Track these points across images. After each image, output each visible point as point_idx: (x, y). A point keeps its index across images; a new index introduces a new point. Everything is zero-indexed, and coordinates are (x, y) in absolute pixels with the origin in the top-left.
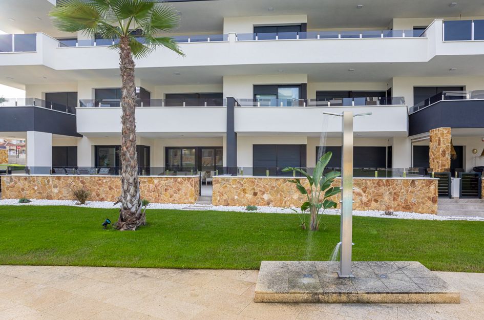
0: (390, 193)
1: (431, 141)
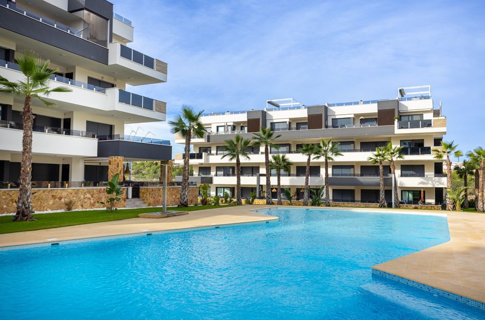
0: (105, 197)
1: (110, 164)
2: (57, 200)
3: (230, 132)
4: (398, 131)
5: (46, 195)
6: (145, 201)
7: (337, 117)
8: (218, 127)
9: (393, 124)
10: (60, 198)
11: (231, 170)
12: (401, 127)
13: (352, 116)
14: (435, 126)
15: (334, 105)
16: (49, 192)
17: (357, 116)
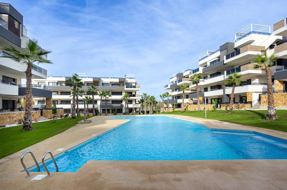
2: (11, 119)
3: (56, 85)
4: (126, 89)
5: (6, 116)
6: (46, 117)
7: (104, 82)
8: (49, 82)
9: (124, 86)
10: (13, 118)
11: (56, 102)
12: (126, 88)
13: (109, 82)
14: (137, 88)
15: (102, 78)
16: (7, 115)
17: (111, 82)
